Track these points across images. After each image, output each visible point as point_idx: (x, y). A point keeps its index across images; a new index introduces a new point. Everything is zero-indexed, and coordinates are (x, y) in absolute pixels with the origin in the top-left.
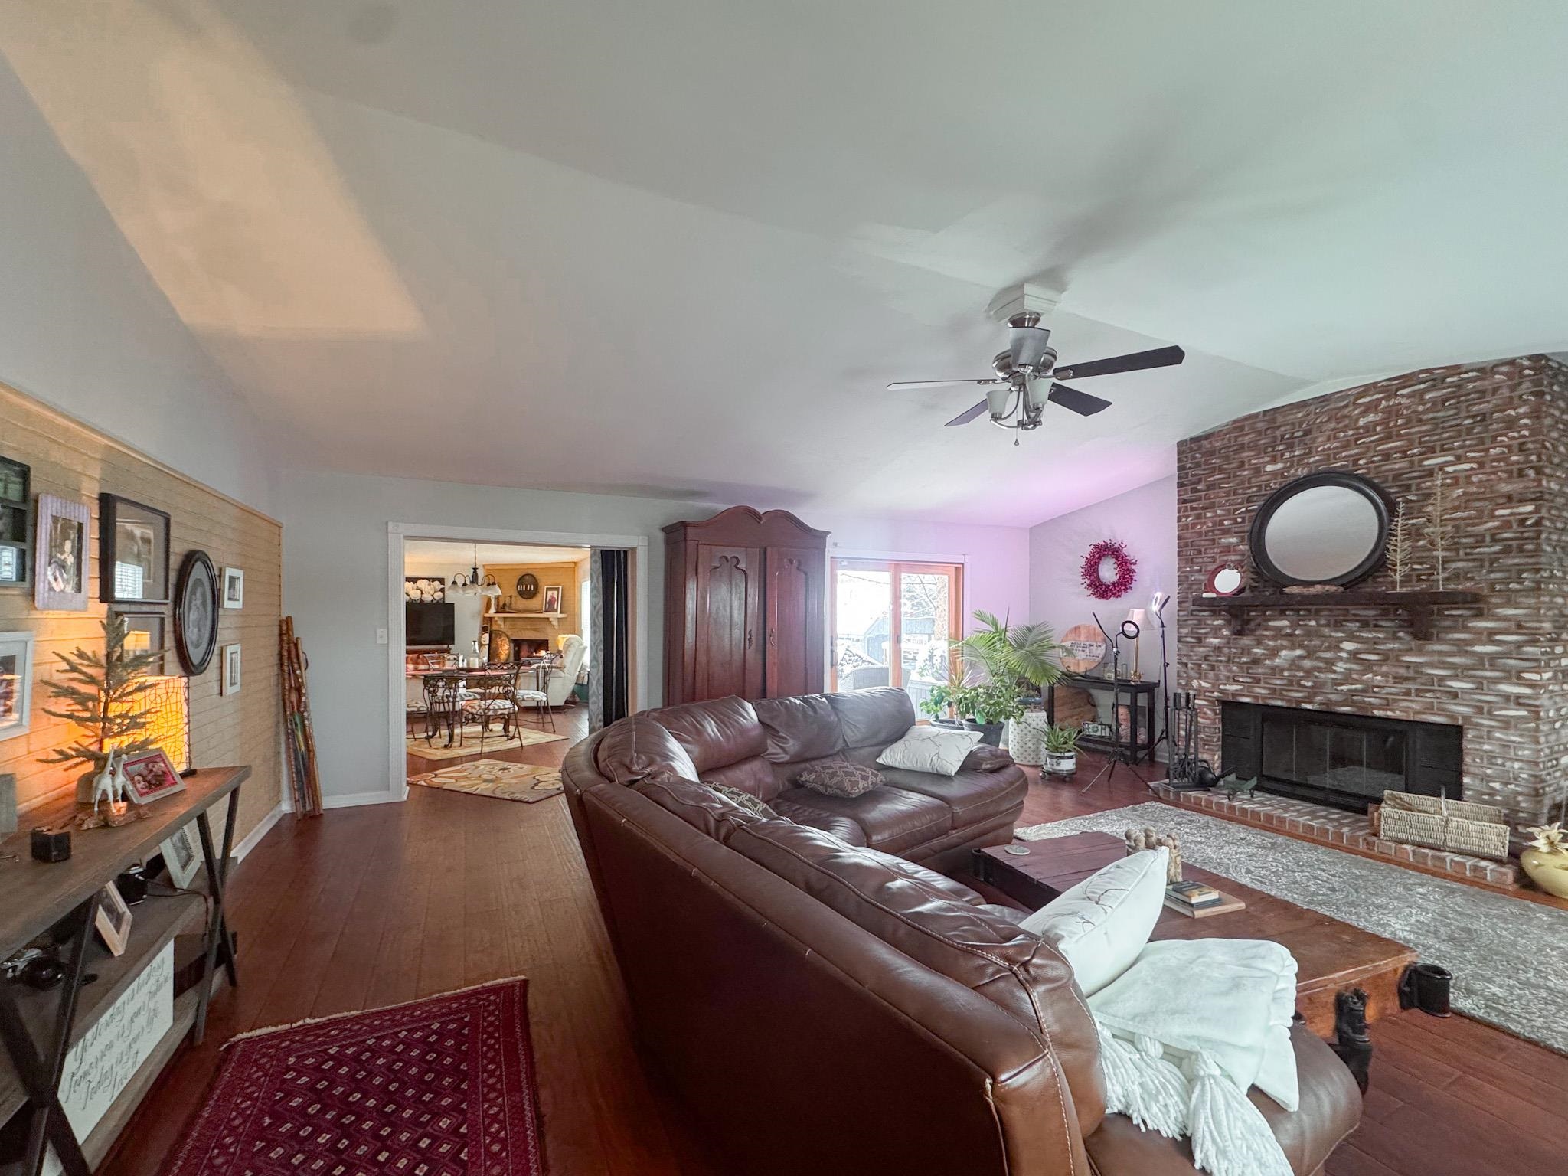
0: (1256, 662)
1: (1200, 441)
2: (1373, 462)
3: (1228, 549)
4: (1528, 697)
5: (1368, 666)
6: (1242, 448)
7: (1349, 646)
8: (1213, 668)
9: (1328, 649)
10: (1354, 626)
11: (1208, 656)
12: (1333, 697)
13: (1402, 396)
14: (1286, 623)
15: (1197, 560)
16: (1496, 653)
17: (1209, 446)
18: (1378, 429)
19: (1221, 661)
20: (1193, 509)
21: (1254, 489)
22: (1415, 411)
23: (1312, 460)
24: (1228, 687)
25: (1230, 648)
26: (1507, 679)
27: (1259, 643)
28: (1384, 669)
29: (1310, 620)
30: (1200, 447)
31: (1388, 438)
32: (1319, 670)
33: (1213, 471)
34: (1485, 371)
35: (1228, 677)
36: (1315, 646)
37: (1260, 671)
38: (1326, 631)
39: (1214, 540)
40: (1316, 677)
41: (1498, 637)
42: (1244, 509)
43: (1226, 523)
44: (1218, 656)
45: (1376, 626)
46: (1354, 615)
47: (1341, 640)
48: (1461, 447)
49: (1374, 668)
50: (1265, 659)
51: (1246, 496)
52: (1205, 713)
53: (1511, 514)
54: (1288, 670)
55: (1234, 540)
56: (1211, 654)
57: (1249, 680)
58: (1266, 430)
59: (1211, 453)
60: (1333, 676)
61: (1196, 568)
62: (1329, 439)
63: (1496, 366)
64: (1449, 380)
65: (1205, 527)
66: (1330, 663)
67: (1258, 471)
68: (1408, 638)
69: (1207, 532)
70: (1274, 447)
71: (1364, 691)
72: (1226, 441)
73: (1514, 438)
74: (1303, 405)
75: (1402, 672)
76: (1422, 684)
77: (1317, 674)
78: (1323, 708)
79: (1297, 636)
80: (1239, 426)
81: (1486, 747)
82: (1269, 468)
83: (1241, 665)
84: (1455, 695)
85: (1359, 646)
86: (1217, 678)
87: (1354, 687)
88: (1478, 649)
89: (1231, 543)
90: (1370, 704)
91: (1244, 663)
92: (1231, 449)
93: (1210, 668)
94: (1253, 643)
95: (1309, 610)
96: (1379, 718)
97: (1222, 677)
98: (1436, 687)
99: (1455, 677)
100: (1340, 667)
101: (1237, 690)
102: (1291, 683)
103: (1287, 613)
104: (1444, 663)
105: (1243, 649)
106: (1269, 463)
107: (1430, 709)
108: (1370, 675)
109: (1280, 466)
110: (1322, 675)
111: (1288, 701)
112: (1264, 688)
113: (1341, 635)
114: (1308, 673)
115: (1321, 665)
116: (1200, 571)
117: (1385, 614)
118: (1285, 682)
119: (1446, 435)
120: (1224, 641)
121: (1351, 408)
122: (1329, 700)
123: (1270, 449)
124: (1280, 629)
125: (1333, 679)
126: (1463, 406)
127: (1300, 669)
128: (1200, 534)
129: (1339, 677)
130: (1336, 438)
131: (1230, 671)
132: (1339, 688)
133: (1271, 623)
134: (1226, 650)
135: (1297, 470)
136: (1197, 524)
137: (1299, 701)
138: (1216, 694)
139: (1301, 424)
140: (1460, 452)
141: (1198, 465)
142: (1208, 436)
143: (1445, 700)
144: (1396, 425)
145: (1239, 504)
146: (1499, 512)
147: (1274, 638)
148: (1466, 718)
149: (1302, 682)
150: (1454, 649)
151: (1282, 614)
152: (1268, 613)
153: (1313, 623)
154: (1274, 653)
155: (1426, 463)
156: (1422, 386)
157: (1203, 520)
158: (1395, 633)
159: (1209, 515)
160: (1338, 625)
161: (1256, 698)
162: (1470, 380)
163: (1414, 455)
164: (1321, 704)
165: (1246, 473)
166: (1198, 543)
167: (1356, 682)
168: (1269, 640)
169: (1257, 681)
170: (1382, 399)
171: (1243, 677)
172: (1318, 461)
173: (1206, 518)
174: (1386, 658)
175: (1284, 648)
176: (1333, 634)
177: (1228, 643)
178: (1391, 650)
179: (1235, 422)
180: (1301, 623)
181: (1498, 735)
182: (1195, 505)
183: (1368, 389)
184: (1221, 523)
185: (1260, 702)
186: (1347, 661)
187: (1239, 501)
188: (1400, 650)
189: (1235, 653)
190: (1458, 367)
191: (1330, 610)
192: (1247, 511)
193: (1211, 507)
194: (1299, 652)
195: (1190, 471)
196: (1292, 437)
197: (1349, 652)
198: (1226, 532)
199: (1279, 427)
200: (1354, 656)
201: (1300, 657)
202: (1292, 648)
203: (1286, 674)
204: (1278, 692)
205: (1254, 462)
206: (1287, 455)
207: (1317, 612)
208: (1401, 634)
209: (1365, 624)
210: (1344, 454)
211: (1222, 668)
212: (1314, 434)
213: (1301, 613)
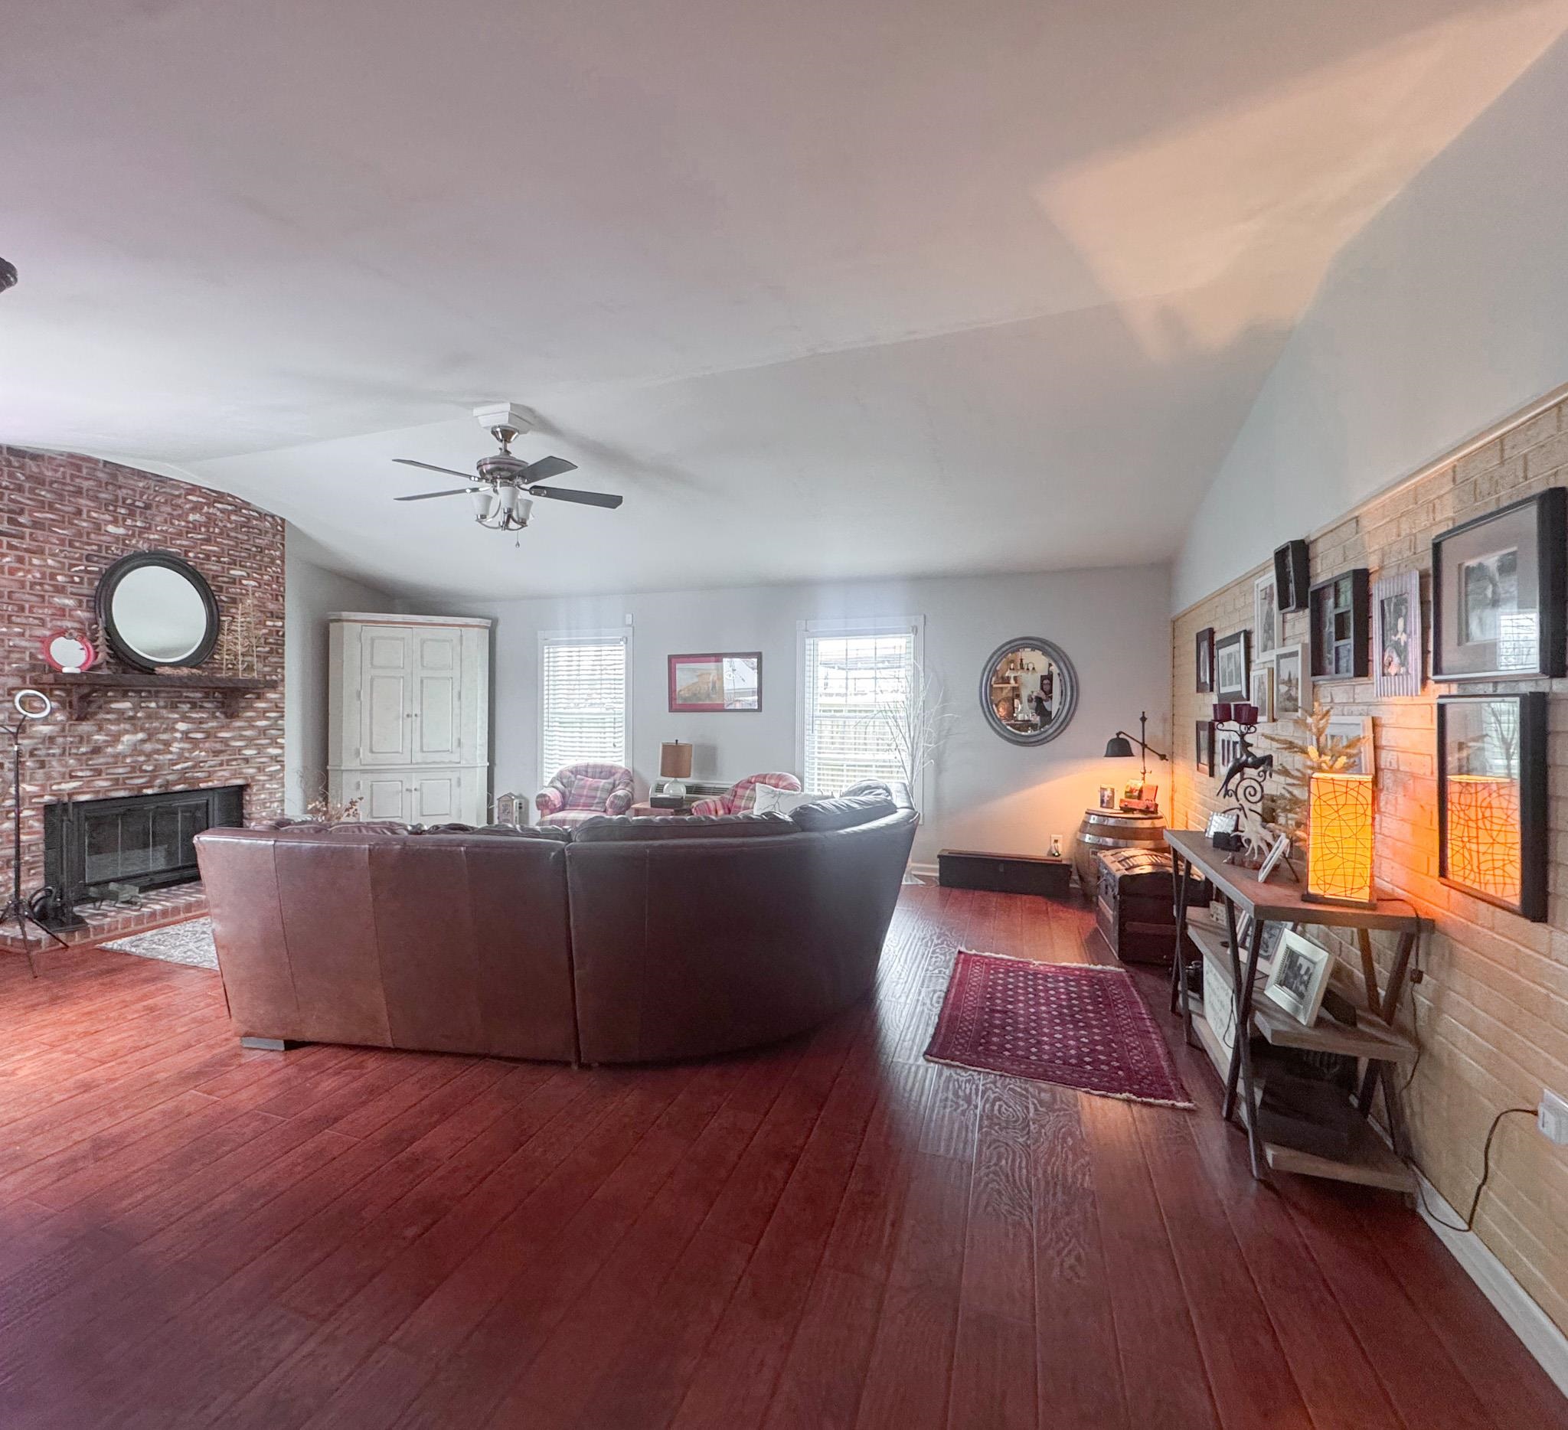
0: (97, 750)
1: (24, 458)
2: (199, 558)
3: (62, 612)
4: (279, 755)
5: (195, 743)
6: (79, 492)
7: (182, 726)
8: (42, 765)
9: (165, 731)
10: (186, 707)
11: (36, 749)
12: (170, 777)
13: (218, 509)
14: (128, 705)
15: (18, 620)
16: (266, 726)
17: (35, 469)
18: (203, 529)
19: (54, 755)
20: (10, 546)
21: (95, 547)
22: (225, 526)
23: (152, 537)
24: (64, 786)
25: (65, 737)
26: (270, 745)
27: (100, 729)
28: (207, 745)
29: (151, 702)
30: (22, 467)
31: (207, 541)
32: (158, 752)
33: (42, 505)
34: (262, 516)
35: (63, 775)
36: (155, 728)
37: (101, 760)
38: (164, 712)
39: (43, 597)
40: (156, 760)
41: (268, 714)
42: (82, 568)
43: (59, 578)
44: (49, 748)
45: (201, 707)
46: (186, 697)
47: (176, 721)
48: (251, 568)
49: (201, 745)
50: (107, 747)
51: (86, 553)
52: (31, 827)
53: (274, 626)
54: (130, 756)
55: (70, 602)
56: (40, 746)
57: (88, 773)
58: (107, 484)
59: (40, 481)
60: (170, 757)
61: (17, 630)
62: (166, 521)
63: (266, 515)
64: (244, 511)
65: (30, 576)
66: (167, 744)
67: (98, 527)
68: (222, 716)
69: (33, 584)
70: (116, 506)
71: (194, 767)
72: (59, 475)
73: (274, 572)
74: (142, 475)
75: (219, 746)
76: (230, 755)
77: (156, 756)
78: (162, 790)
79: (140, 718)
80: (77, 462)
81: (263, 796)
82: (111, 528)
83: (78, 757)
84: (247, 760)
85: (190, 726)
86: (49, 777)
87: (186, 765)
88: (259, 723)
89: (64, 605)
90: (198, 778)
91: (84, 754)
92: (67, 488)
93: (38, 765)
94: (95, 728)
95: (149, 692)
96: (204, 790)
97: (55, 774)
98: (237, 757)
99: (246, 747)
100: (175, 747)
101: (75, 788)
102: (133, 769)
103: (130, 694)
104: (242, 736)
105: (81, 738)
106: (111, 522)
107: (234, 776)
108: (197, 753)
109: (121, 531)
110: (161, 757)
111: (129, 789)
112: (107, 779)
113: (176, 716)
114: (149, 755)
115: (161, 747)
116: (22, 635)
117: (207, 696)
118: (128, 769)
119: (243, 554)
120: (57, 728)
121: (183, 500)
122: (168, 781)
123: (111, 508)
124: (121, 712)
125: (170, 760)
126: (252, 536)
127: (141, 753)
128: (22, 584)
129: (175, 757)
130: (172, 523)
131: (66, 766)
132: (175, 768)
133: (114, 706)
134: (60, 740)
135: (138, 542)
136: (19, 569)
137: (141, 787)
138: (47, 798)
139: (142, 494)
140: (249, 571)
141: (20, 489)
142: (36, 457)
143: (243, 766)
144: (213, 532)
145: (76, 559)
146: (269, 623)
147: (117, 721)
148: (253, 777)
149: (144, 767)
150: (246, 724)
151: (124, 695)
152: (110, 694)
153: (153, 705)
154: (116, 738)
155: (232, 572)
156: (230, 508)
157: (27, 567)
158: (214, 713)
159: (35, 561)
160: (173, 707)
161: (98, 792)
162: (255, 518)
163: (225, 563)
164: (160, 787)
165: (85, 524)
166: (16, 595)
167: (187, 759)
168: (112, 724)
169: (98, 773)
170: (205, 503)
171: (82, 770)
172: (155, 540)
173: (31, 564)
174: (209, 735)
175: (127, 732)
176: (171, 716)
177: (63, 730)
178: (212, 728)
179: (71, 456)
180: (143, 705)
181: (268, 786)
182: (15, 542)
183: (194, 489)
184: (53, 577)
185: (101, 796)
186: (181, 740)
187: (77, 556)
188: (217, 728)
189: (71, 742)
190: (249, 504)
191: (168, 692)
192: (86, 571)
193: (40, 552)
194: (141, 736)
195: (7, 492)
196: (132, 504)
197: (182, 732)
198: (60, 590)
199: (120, 487)
200: (186, 733)
201: (143, 741)
202: (135, 732)
203: (128, 760)
204: (121, 781)
205: (94, 515)
206: (129, 522)
207: (157, 692)
208: (218, 714)
209: (194, 706)
210: (178, 542)
211: (54, 763)
212: (154, 511)
213: (143, 694)
